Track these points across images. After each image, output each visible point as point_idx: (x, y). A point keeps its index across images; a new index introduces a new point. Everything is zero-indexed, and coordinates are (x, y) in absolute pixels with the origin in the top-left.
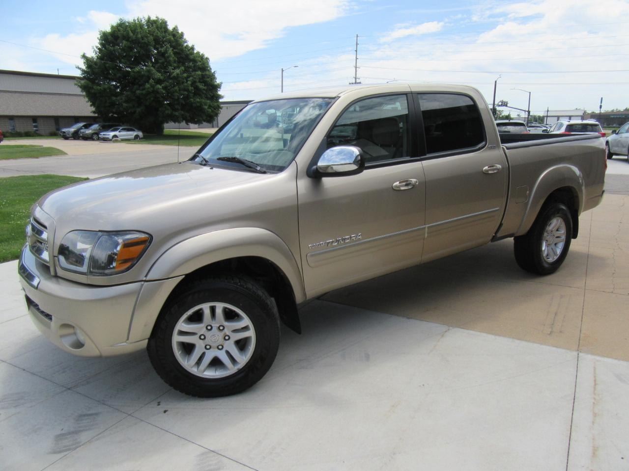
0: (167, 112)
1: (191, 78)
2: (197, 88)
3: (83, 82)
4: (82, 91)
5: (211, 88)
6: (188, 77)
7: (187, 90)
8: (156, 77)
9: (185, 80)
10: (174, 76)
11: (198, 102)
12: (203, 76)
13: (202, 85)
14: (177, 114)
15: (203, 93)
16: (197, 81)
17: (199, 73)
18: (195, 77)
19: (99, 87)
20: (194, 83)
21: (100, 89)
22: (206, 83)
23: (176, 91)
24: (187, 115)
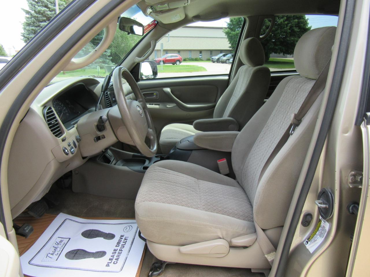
0: (270, 46)
1: (290, 24)
2: (293, 31)
3: (226, 30)
4: (225, 35)
5: (303, 30)
6: (288, 24)
7: (286, 32)
8: (267, 25)
9: (286, 26)
10: (279, 24)
11: (292, 40)
12: (299, 23)
13: (297, 29)
14: (277, 48)
15: (297, 34)
16: (294, 26)
17: (296, 20)
18: (293, 23)
19: (234, 33)
20: (291, 27)
21: (235, 34)
22: (300, 27)
23: (278, 33)
24: (284, 48)
